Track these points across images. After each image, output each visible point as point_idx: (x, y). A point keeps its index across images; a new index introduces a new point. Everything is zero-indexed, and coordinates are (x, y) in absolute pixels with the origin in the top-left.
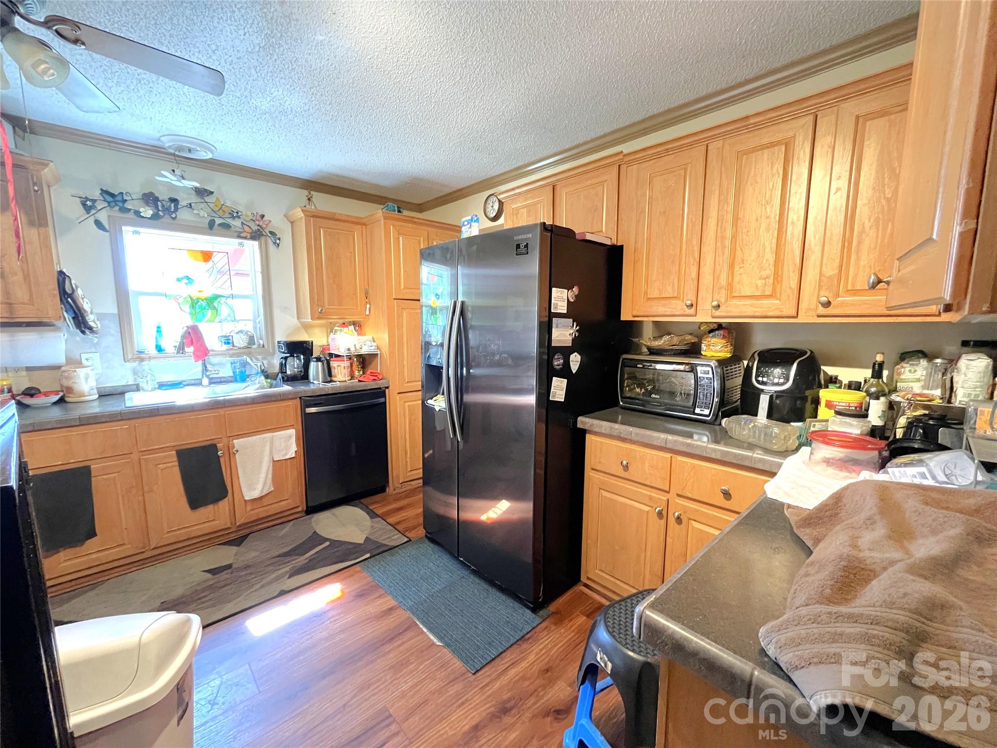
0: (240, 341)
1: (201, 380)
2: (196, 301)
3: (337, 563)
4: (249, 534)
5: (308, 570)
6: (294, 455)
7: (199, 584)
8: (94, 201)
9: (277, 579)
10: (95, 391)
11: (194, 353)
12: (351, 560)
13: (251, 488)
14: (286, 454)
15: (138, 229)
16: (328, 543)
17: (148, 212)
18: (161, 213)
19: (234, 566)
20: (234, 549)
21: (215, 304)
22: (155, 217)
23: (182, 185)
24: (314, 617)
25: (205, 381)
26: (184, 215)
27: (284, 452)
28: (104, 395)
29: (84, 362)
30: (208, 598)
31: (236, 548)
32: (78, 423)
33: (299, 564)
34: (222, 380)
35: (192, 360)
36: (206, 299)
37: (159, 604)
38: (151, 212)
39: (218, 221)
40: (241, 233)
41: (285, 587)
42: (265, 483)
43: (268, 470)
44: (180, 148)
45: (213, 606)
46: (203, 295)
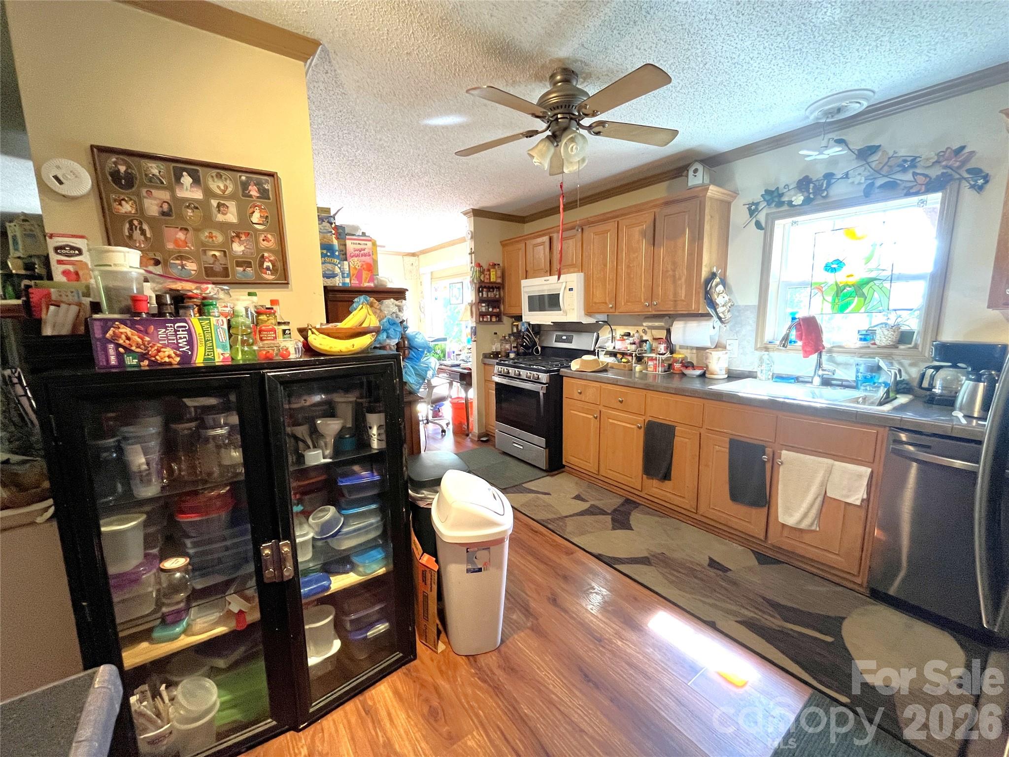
0: (883, 338)
1: (813, 378)
2: (842, 288)
3: (797, 663)
4: (783, 563)
5: (762, 636)
6: (858, 503)
7: (692, 562)
8: (757, 204)
9: (729, 612)
10: (724, 372)
11: (803, 347)
12: (814, 678)
13: (788, 511)
14: (848, 496)
15: (795, 219)
16: (829, 639)
17: (798, 199)
18: (812, 196)
19: (729, 574)
20: (753, 562)
21: (865, 290)
22: (807, 201)
23: (827, 156)
24: (691, 667)
25: (817, 381)
26: (839, 190)
27: (844, 492)
28: (732, 376)
29: (728, 347)
30: (678, 575)
31: (757, 563)
32: (673, 392)
33: (766, 622)
34: (844, 383)
35: (801, 354)
36: (853, 285)
37: (659, 552)
38: (802, 198)
39: (880, 182)
40: (912, 187)
41: (719, 625)
42: (805, 515)
43: (816, 499)
44: (829, 113)
45: (672, 582)
46: (851, 281)
